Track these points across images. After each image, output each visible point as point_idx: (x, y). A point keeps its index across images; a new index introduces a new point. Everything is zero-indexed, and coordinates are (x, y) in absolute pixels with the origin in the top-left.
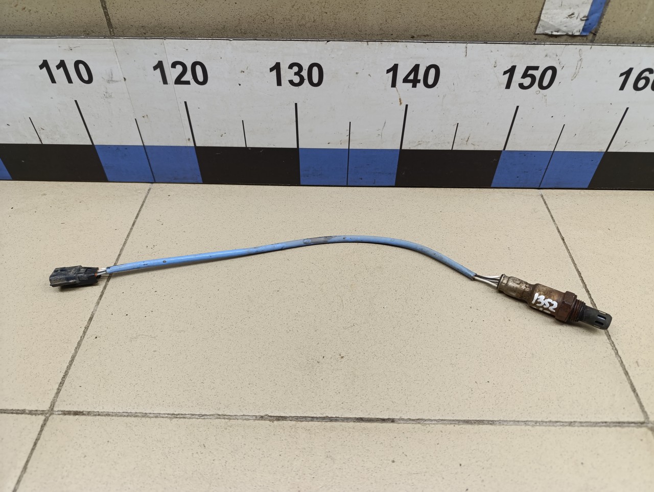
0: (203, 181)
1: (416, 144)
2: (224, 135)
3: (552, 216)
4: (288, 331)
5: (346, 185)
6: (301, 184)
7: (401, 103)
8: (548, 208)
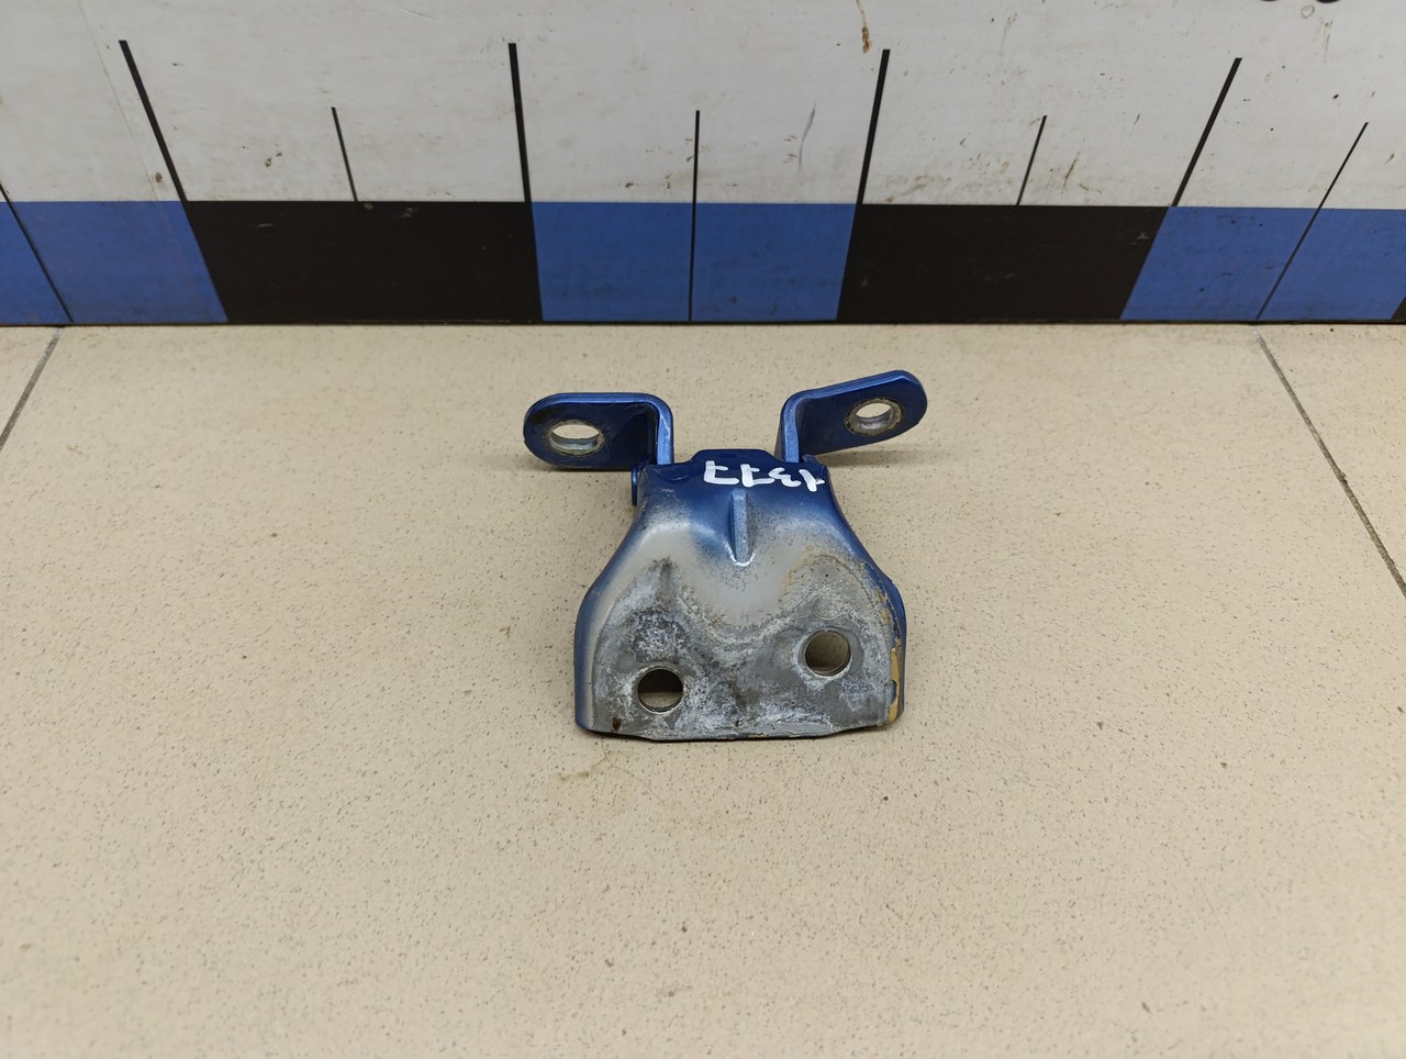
0: (228, 316)
1: (907, 187)
2: (275, 160)
3: (1299, 406)
4: (502, 845)
5: (687, 319)
6: (545, 318)
7: (867, 46)
8: (1284, 380)
